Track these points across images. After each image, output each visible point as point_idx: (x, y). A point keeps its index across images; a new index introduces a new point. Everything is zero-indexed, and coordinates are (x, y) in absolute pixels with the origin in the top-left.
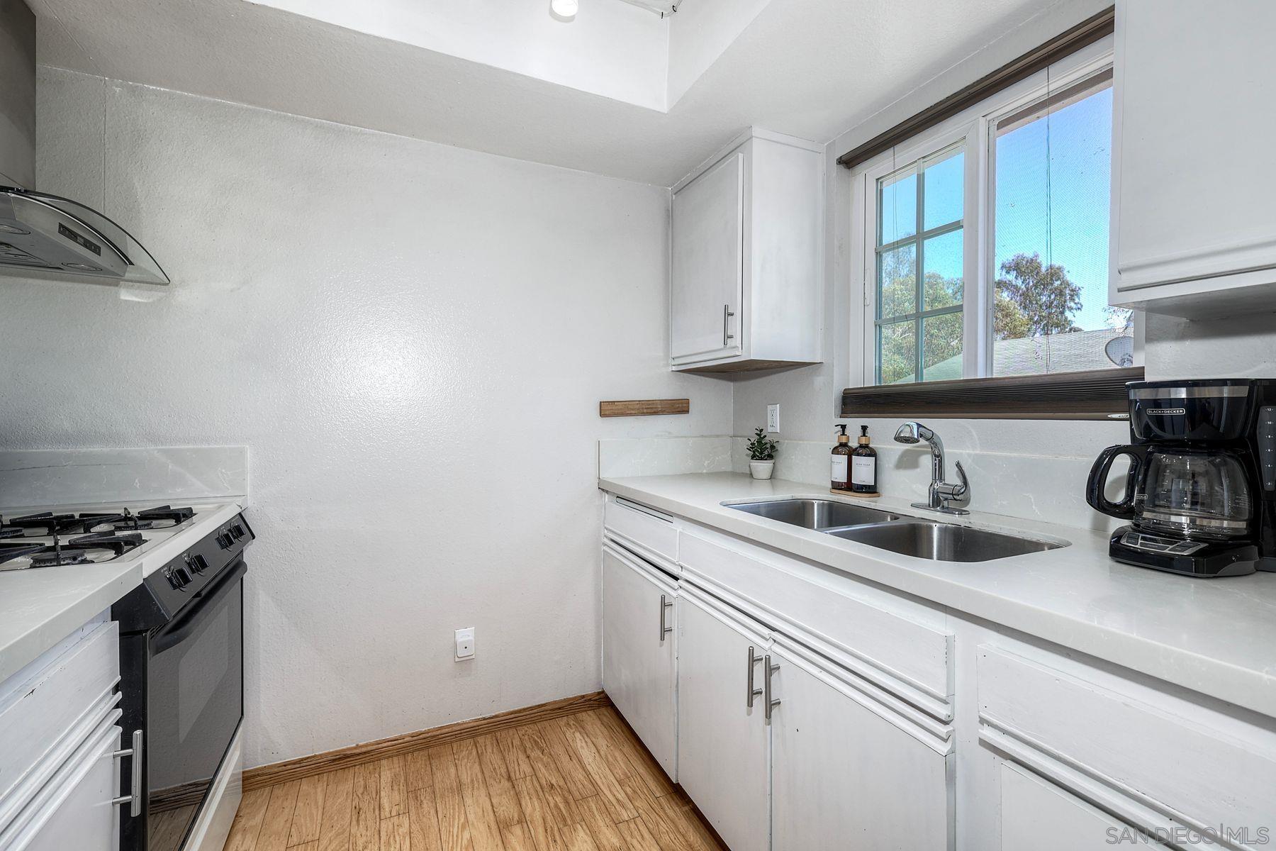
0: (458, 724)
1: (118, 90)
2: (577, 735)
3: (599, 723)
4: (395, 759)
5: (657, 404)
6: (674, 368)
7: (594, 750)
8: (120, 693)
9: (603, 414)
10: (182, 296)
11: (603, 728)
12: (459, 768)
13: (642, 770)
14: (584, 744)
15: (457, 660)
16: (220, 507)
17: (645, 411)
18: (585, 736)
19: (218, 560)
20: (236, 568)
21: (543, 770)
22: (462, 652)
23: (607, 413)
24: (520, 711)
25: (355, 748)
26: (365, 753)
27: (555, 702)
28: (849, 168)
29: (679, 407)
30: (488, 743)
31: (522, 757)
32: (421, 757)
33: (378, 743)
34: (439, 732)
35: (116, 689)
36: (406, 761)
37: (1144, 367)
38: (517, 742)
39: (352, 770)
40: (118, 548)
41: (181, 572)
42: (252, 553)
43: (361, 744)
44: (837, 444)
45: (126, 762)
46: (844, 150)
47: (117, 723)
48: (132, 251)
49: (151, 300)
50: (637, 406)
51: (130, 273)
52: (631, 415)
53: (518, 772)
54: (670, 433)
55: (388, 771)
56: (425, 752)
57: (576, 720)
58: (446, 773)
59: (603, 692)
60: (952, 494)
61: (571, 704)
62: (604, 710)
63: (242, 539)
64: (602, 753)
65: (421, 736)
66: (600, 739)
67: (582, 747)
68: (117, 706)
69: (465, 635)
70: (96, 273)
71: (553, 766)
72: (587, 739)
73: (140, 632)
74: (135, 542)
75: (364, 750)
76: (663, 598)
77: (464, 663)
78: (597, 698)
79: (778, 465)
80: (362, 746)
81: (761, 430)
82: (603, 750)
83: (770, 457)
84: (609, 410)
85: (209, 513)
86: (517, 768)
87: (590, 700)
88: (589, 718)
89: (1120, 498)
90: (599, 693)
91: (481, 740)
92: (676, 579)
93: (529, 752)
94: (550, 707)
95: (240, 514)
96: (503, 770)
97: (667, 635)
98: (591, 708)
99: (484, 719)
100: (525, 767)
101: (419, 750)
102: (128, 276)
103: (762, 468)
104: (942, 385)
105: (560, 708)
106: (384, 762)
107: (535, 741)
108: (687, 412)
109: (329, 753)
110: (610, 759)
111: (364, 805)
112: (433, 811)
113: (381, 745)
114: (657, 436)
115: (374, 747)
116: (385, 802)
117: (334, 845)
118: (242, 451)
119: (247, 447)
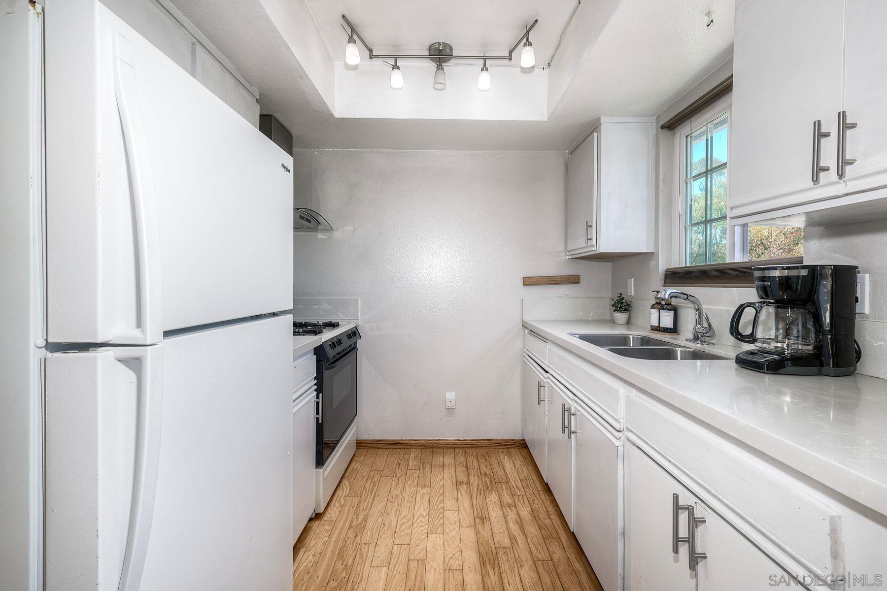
0: (446, 440)
1: (316, 153)
2: (506, 457)
3: (519, 454)
4: (418, 450)
5: (558, 278)
6: (569, 257)
7: (512, 465)
8: (316, 380)
9: (525, 285)
10: (337, 234)
11: (521, 457)
12: (445, 458)
13: (535, 478)
14: (508, 462)
15: (446, 407)
16: (349, 323)
17: (550, 282)
18: (510, 458)
19: (346, 343)
20: (353, 349)
21: (484, 467)
22: (448, 404)
23: (527, 283)
24: (478, 440)
25: (400, 440)
26: (405, 444)
27: (497, 440)
28: (671, 130)
29: (573, 280)
30: (460, 451)
31: (475, 460)
32: (429, 451)
33: (410, 440)
35: (315, 378)
36: (422, 451)
37: (803, 257)
38: (474, 454)
39: (399, 450)
40: (315, 333)
41: (334, 343)
42: (360, 344)
43: (403, 439)
44: (655, 303)
45: (318, 403)
46: (664, 120)
47: (315, 390)
48: (321, 220)
49: (326, 237)
50: (545, 280)
51: (320, 227)
52: (541, 284)
53: (471, 466)
54: (567, 295)
55: (413, 454)
56: (431, 449)
57: (508, 451)
58: (439, 460)
59: (524, 440)
60: (703, 333)
61: (506, 442)
62: (524, 450)
63: (356, 337)
64: (516, 467)
65: (430, 442)
66: (517, 461)
67: (507, 463)
68: (315, 385)
69: (450, 396)
70: (309, 229)
71: (489, 467)
72: (510, 460)
73: (322, 361)
74: (320, 332)
75: (404, 442)
76: (539, 383)
77: (450, 410)
78: (521, 442)
79: (632, 316)
80: (404, 440)
81: (621, 294)
82: (518, 466)
83: (626, 310)
84: (529, 282)
85: (344, 325)
86: (471, 464)
87: (517, 442)
88: (514, 451)
89: (748, 331)
90: (522, 440)
91: (457, 450)
92: (547, 372)
93: (479, 459)
94: (494, 442)
95: (356, 327)
96: (465, 463)
97: (542, 402)
98: (517, 447)
99: (460, 440)
100: (476, 464)
101: (429, 448)
102: (319, 228)
103: (621, 317)
104: (700, 268)
105: (499, 443)
106: (413, 450)
107: (484, 456)
108: (578, 282)
109: (390, 440)
110: (520, 470)
111: (402, 463)
112: (430, 471)
113: (411, 442)
114: (559, 297)
115: (409, 442)
116: (410, 464)
117: (388, 473)
118: (357, 300)
119: (359, 298)
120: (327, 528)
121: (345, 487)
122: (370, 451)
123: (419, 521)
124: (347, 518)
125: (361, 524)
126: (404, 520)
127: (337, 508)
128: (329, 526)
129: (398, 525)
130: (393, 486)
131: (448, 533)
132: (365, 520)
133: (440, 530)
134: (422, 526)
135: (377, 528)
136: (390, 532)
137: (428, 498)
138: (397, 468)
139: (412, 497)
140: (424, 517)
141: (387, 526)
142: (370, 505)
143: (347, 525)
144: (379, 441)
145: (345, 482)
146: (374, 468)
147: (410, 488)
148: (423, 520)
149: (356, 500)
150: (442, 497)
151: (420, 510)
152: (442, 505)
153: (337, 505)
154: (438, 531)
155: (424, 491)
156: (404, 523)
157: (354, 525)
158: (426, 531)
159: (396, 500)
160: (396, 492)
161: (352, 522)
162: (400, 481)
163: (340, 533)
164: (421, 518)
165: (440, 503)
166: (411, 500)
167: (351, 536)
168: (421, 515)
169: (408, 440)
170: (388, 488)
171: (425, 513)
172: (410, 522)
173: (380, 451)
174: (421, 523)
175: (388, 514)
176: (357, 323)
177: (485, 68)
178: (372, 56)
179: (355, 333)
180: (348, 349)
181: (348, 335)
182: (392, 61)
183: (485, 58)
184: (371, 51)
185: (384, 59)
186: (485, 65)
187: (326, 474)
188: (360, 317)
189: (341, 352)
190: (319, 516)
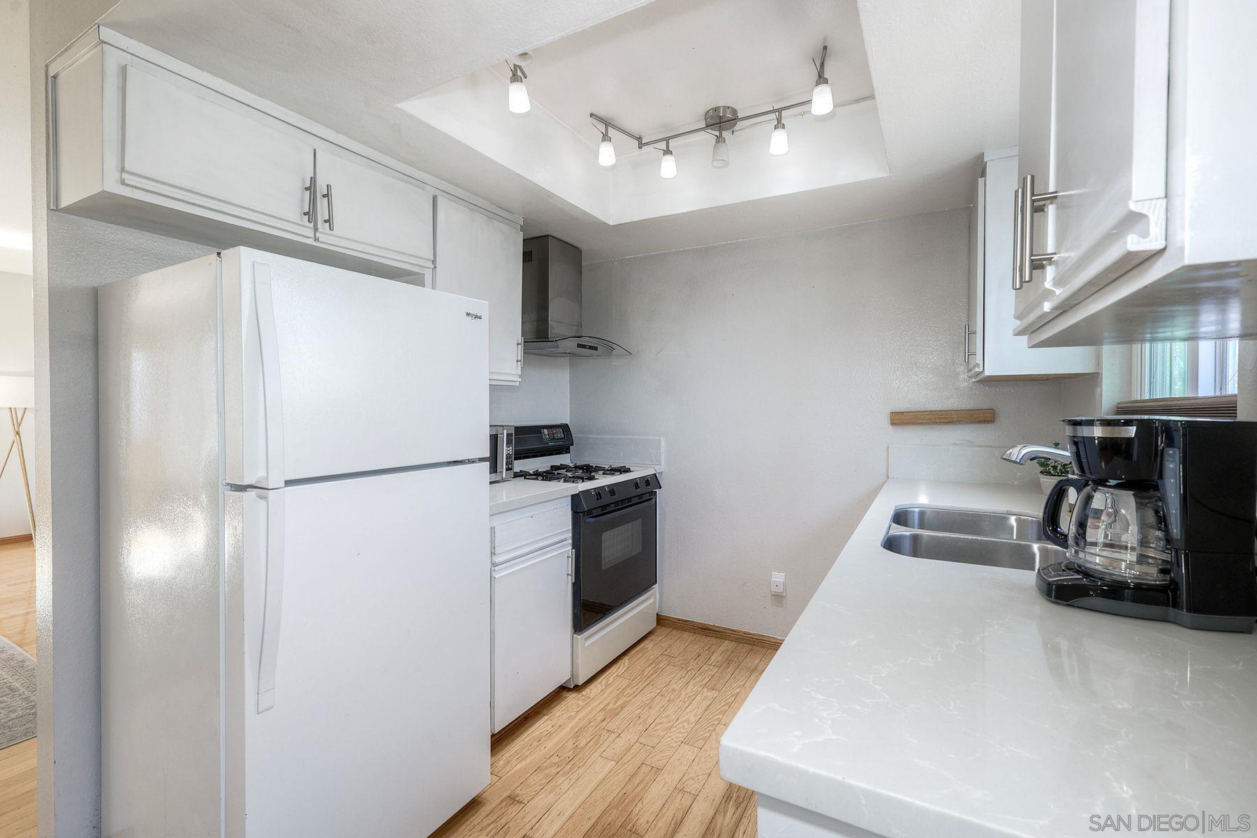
1: (616, 263)
4: (733, 643)
8: (571, 534)
9: (893, 424)
15: (772, 592)
16: (644, 470)
17: (938, 420)
22: (774, 589)
23: (897, 422)
29: (983, 417)
32: (747, 647)
33: (725, 629)
34: (761, 638)
36: (737, 646)
39: (707, 638)
43: (717, 625)
50: (929, 417)
52: (921, 424)
54: (970, 442)
55: (727, 645)
56: (750, 647)
63: (655, 486)
65: (749, 635)
69: (778, 577)
73: (579, 513)
75: (717, 629)
77: (777, 597)
84: (901, 419)
85: (638, 471)
95: (655, 474)
101: (747, 643)
106: (727, 642)
108: (992, 421)
109: (700, 623)
111: (703, 655)
112: (731, 673)
113: (726, 631)
114: (954, 444)
115: (723, 630)
116: (713, 659)
117: (680, 663)
118: (660, 440)
119: (662, 439)
120: (581, 703)
121: (622, 666)
122: (674, 632)
123: (680, 725)
124: (605, 699)
125: (617, 709)
126: (664, 720)
127: (602, 686)
128: (583, 702)
129: (655, 722)
130: (676, 678)
131: (707, 750)
132: (622, 707)
133: (700, 743)
134: (680, 732)
135: (630, 719)
136: (641, 728)
137: (708, 703)
138: (694, 659)
139: (690, 697)
140: (689, 724)
141: (641, 720)
142: (636, 693)
143: (602, 706)
144: (687, 621)
145: (626, 660)
146: (667, 653)
147: (694, 686)
148: (686, 727)
149: (626, 682)
150: (727, 707)
151: (689, 714)
152: (721, 716)
153: (604, 682)
154: (696, 744)
155: (709, 694)
156: (662, 723)
157: (609, 708)
158: (682, 739)
159: (669, 695)
160: (675, 686)
161: (609, 704)
162: (687, 676)
163: (590, 712)
164: (685, 724)
165: (720, 713)
166: (686, 699)
167: (599, 719)
168: (688, 721)
169: (722, 628)
170: (668, 679)
171: (693, 719)
172: (671, 724)
173: (686, 635)
174: (682, 729)
175: (650, 708)
176: (659, 469)
177: (779, 125)
178: (641, 145)
179: (650, 484)
180: (635, 500)
181: (635, 483)
182: (663, 145)
183: (780, 111)
184: (639, 139)
185: (655, 145)
186: (779, 120)
187: (586, 644)
188: (663, 462)
189: (616, 503)
190: (577, 688)
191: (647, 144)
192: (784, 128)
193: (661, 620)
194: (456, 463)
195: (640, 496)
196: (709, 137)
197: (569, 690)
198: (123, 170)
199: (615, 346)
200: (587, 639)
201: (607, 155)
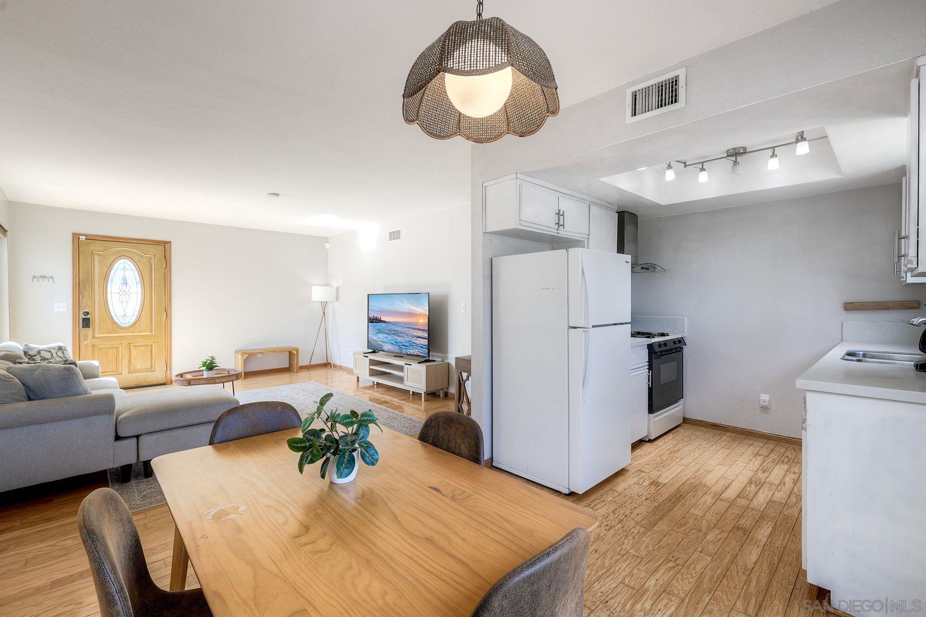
0: (761, 432)
9: (846, 309)
12: (755, 442)
15: (761, 405)
16: (676, 334)
17: (878, 307)
19: (673, 345)
20: (679, 350)
22: (762, 403)
29: (909, 305)
30: (773, 442)
32: (743, 436)
34: (753, 431)
35: (648, 362)
39: (718, 430)
40: (648, 337)
41: (660, 344)
42: (686, 348)
45: (649, 376)
50: (872, 305)
52: (866, 309)
54: (902, 320)
56: (746, 436)
63: (681, 344)
65: (745, 430)
69: (765, 397)
73: (652, 353)
74: (652, 337)
75: (722, 426)
77: (765, 409)
84: (851, 307)
85: (672, 335)
86: (778, 450)
91: (771, 441)
95: (682, 337)
96: (772, 448)
99: (774, 434)
101: (744, 434)
102: (656, 270)
108: (917, 308)
111: (717, 437)
112: (737, 445)
113: (728, 427)
114: (890, 321)
117: (703, 438)
118: (684, 319)
119: (686, 318)
121: (670, 436)
122: (694, 426)
126: (704, 457)
128: (656, 446)
129: (699, 457)
130: (703, 444)
131: (733, 469)
132: (678, 450)
133: (728, 466)
135: (685, 454)
137: (727, 454)
138: (711, 437)
142: (682, 447)
144: (701, 421)
145: (671, 434)
146: (693, 434)
147: (716, 447)
149: (675, 442)
153: (663, 441)
154: (726, 466)
155: (726, 451)
157: (671, 449)
159: (703, 449)
162: (710, 443)
163: (660, 452)
166: (714, 451)
167: (668, 453)
170: (699, 444)
171: (720, 458)
175: (695, 452)
176: (685, 335)
177: (773, 155)
178: (686, 166)
179: (680, 341)
180: (674, 351)
181: (674, 341)
182: (700, 166)
183: (774, 148)
184: (685, 163)
185: (694, 166)
186: (773, 153)
187: (655, 420)
188: (686, 331)
189: (666, 351)
190: (650, 441)
191: (688, 165)
192: (776, 157)
193: (686, 421)
194: (616, 324)
195: (676, 348)
196: (729, 162)
197: (646, 442)
198: (520, 220)
199: (656, 267)
200: (655, 417)
201: (670, 175)
